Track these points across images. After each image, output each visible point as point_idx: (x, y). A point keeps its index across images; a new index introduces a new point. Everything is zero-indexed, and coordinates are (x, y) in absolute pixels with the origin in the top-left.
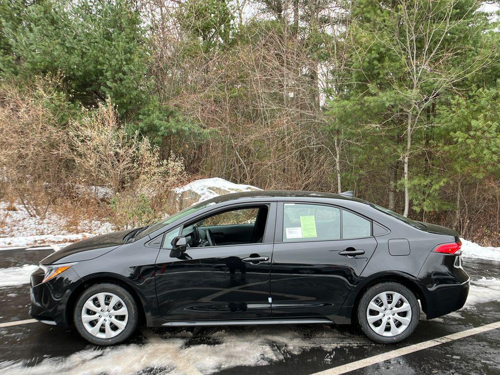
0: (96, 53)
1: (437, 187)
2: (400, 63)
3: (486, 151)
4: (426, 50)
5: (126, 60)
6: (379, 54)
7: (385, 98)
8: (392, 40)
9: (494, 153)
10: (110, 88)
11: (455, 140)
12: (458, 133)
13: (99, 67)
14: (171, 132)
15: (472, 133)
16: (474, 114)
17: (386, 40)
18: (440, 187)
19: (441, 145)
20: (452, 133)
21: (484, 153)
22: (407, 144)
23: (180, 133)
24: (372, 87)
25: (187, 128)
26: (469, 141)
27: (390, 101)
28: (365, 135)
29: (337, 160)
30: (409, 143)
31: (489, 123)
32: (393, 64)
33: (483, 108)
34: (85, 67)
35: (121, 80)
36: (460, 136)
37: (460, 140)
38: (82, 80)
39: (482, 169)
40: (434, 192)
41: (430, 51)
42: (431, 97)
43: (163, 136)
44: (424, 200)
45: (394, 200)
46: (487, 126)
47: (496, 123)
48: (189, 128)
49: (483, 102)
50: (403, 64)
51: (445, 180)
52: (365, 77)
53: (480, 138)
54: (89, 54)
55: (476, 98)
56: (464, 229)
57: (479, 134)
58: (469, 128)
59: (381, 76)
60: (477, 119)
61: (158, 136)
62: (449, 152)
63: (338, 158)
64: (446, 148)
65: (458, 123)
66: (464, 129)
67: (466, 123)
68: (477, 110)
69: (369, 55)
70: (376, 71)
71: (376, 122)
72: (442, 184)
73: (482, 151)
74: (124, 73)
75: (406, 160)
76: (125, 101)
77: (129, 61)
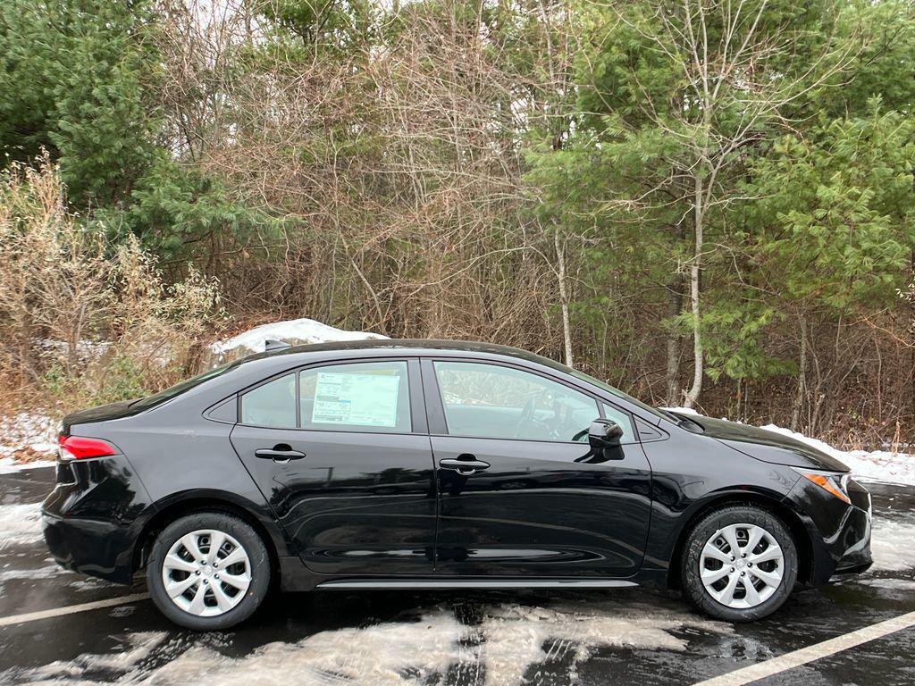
0: (39, 61)
1: (753, 327)
2: (672, 69)
3: (849, 250)
4: (728, 42)
5: (100, 75)
6: (628, 53)
7: (641, 145)
8: (653, 22)
9: (866, 253)
10: (69, 134)
11: (787, 228)
12: (792, 212)
13: (46, 91)
14: (200, 225)
15: (820, 213)
16: (824, 174)
17: (640, 25)
18: (760, 326)
19: (760, 239)
20: (780, 215)
21: (846, 253)
22: (695, 240)
23: (220, 225)
24: (613, 121)
25: (232, 216)
26: (814, 230)
27: (650, 151)
28: (604, 224)
29: (561, 277)
30: (699, 239)
31: (854, 190)
32: (655, 72)
33: (843, 159)
34: (17, 91)
35: (90, 117)
36: (796, 221)
37: (797, 229)
38: (14, 120)
39: (843, 288)
40: (749, 339)
41: (735, 44)
42: (735, 140)
43: (183, 232)
44: (728, 355)
45: (678, 357)
46: (849, 197)
47: (868, 190)
48: (237, 216)
49: (842, 147)
50: (679, 71)
51: (769, 312)
52: (602, 102)
53: (836, 222)
54: (23, 64)
55: (829, 139)
56: (815, 413)
57: (834, 213)
58: (814, 204)
59: (634, 98)
60: (828, 184)
61: (172, 233)
62: (776, 254)
63: (562, 273)
64: (771, 246)
65: (794, 193)
66: (804, 204)
67: (808, 192)
68: (830, 166)
69: (606, 55)
70: (622, 89)
71: (627, 195)
72: (763, 320)
73: (842, 250)
74: (97, 103)
75: (694, 273)
76: (101, 160)
77: (106, 76)
